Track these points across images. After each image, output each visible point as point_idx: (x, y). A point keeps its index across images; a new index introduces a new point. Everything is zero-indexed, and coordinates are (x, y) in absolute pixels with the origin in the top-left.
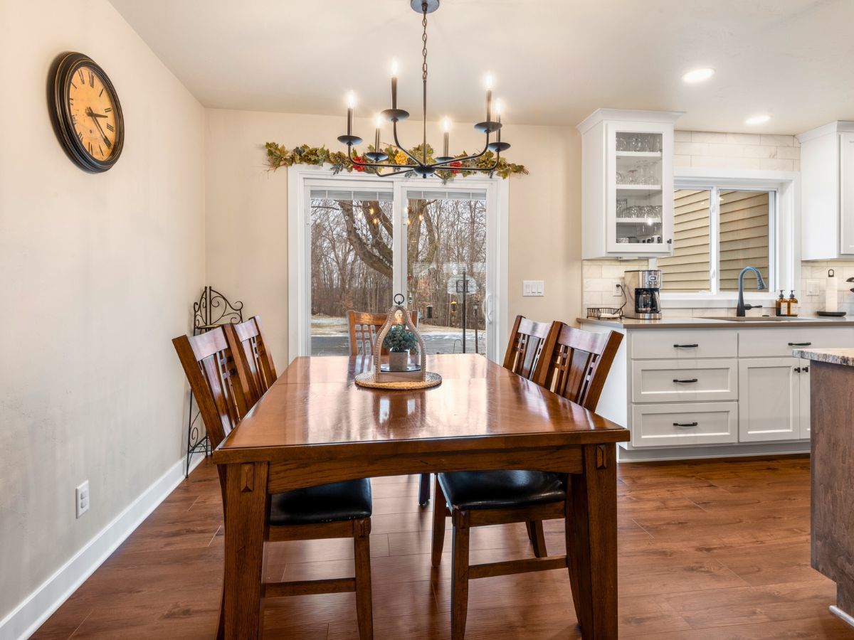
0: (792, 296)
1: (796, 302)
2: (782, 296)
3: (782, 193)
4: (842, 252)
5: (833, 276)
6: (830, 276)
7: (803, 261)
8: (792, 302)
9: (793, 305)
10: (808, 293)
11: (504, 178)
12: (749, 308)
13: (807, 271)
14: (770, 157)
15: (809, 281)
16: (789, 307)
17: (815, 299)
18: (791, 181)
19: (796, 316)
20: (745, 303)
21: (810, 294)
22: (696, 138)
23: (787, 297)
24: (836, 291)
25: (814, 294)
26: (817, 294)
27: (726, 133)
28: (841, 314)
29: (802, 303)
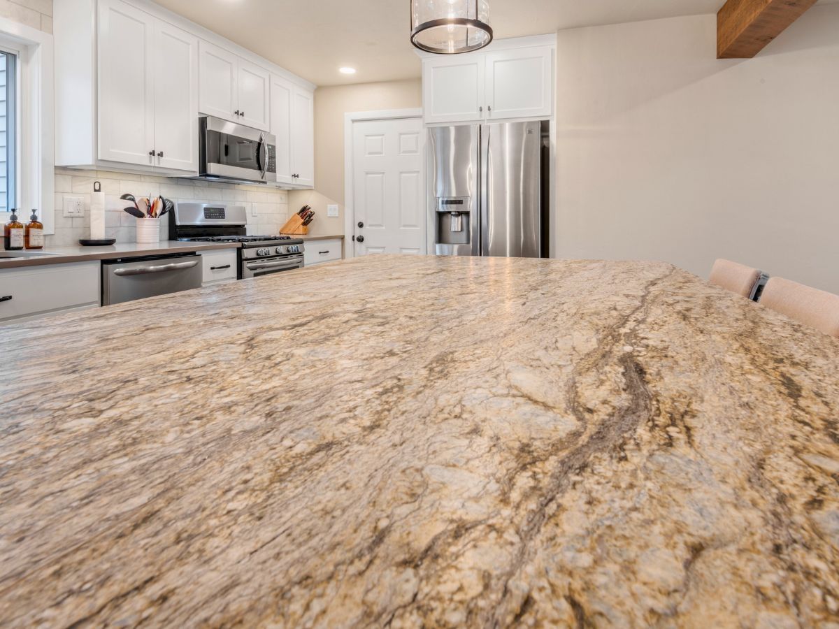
0: (34, 219)
1: (40, 227)
2: (14, 218)
3: (26, 61)
4: (99, 158)
5: (99, 191)
6: (95, 190)
7: (56, 168)
8: (33, 227)
9: (33, 231)
10: (66, 214)
13: (66, 182)
15: (67, 197)
16: (27, 236)
17: (78, 222)
18: (38, 44)
19: (40, 248)
21: (69, 215)
23: (24, 219)
24: (103, 212)
25: (77, 215)
26: (81, 215)
28: (109, 243)
29: (55, 228)
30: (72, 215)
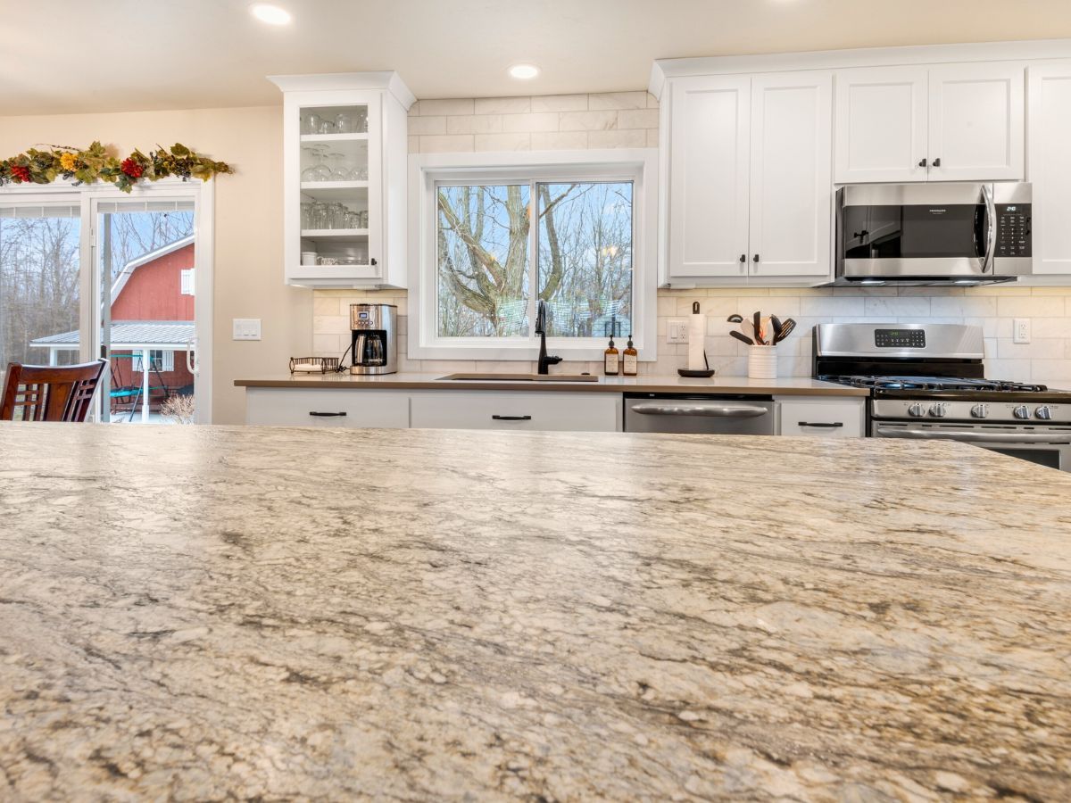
0: (630, 345)
1: (636, 353)
2: (612, 344)
3: (641, 183)
4: (671, 275)
5: (698, 312)
6: (694, 312)
7: (659, 290)
8: (628, 353)
10: (669, 340)
11: (205, 180)
12: (556, 361)
13: (670, 305)
14: (604, 129)
15: (671, 321)
16: (622, 362)
17: (679, 350)
18: (644, 163)
19: (630, 374)
20: (550, 354)
21: (672, 341)
22: (482, 108)
25: (681, 341)
26: (686, 341)
27: (530, 97)
28: (707, 374)
29: (658, 355)
30: (676, 341)
